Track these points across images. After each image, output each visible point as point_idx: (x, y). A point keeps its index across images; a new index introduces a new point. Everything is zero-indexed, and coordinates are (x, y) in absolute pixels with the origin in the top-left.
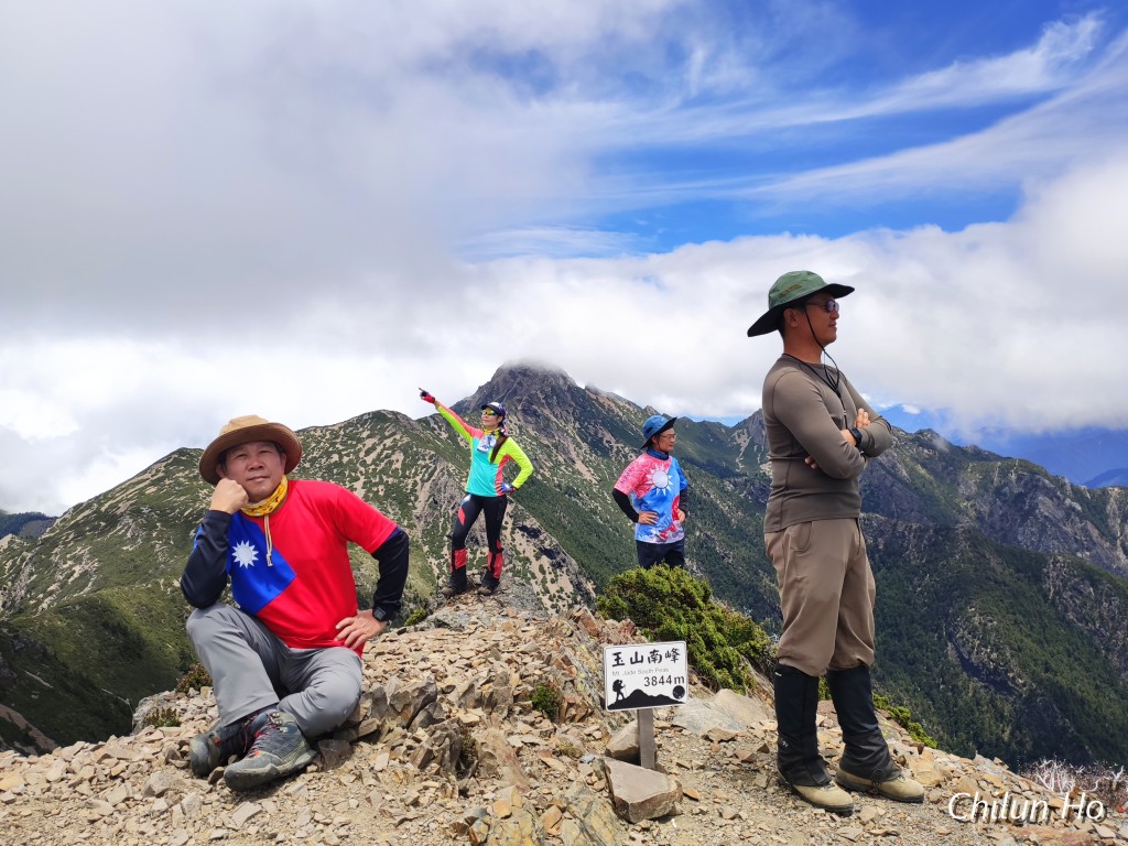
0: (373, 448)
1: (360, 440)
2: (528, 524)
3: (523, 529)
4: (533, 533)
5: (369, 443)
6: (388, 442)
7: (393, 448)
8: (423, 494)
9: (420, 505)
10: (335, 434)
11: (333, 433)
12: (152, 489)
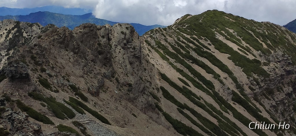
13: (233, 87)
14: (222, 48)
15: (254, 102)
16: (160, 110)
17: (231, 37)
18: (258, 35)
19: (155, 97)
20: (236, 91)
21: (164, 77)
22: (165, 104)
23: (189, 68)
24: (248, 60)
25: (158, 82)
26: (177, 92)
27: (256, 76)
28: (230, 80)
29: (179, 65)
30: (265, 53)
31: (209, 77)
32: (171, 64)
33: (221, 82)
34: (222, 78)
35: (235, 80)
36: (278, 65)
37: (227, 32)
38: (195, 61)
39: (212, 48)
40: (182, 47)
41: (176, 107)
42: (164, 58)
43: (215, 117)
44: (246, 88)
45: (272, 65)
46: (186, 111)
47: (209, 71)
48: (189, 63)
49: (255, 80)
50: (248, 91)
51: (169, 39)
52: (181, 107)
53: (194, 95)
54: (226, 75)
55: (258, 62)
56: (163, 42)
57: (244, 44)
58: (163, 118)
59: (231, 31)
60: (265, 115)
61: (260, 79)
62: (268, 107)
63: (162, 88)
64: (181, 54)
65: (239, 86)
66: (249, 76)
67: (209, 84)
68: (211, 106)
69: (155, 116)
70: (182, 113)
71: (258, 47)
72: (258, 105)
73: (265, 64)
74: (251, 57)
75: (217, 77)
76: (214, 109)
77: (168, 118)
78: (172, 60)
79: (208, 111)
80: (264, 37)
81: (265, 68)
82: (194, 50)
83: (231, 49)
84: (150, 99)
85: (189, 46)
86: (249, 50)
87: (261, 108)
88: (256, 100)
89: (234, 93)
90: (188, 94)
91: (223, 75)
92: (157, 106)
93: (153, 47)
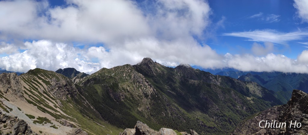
0: (126, 69)
1: (125, 68)
2: (147, 81)
3: (146, 81)
4: (147, 82)
5: (126, 68)
6: (128, 68)
7: (129, 69)
8: (133, 76)
9: (132, 77)
10: (122, 67)
11: (121, 67)
12: (100, 73)
13: (43, 89)
14: (40, 78)
15: (49, 93)
16: (24, 97)
17: (42, 76)
18: (49, 74)
19: (22, 93)
20: (44, 90)
21: (25, 87)
22: (25, 95)
23: (31, 84)
24: (46, 81)
25: (23, 89)
26: (28, 91)
27: (49, 85)
28: (42, 87)
29: (29, 84)
30: (51, 79)
31: (37, 87)
32: (26, 83)
33: (40, 88)
34: (40, 87)
35: (43, 87)
36: (54, 82)
37: (41, 74)
38: (33, 83)
39: (37, 78)
40: (30, 79)
41: (28, 96)
42: (25, 82)
43: (39, 98)
44: (46, 89)
45: (53, 82)
46: (31, 97)
47: (37, 85)
48: (31, 83)
49: (49, 87)
50: (47, 90)
51: (26, 77)
52: (30, 96)
53: (33, 92)
54: (41, 86)
55: (49, 82)
56: (24, 78)
57: (45, 77)
58: (25, 99)
59: (42, 74)
60: (52, 96)
61: (50, 86)
62: (52, 94)
63: (24, 91)
64: (29, 81)
65: (45, 89)
66: (47, 86)
67: (37, 89)
68: (38, 95)
69: (22, 99)
70: (30, 97)
71: (49, 78)
72: (50, 94)
73: (51, 82)
74: (47, 80)
75: (39, 87)
76: (38, 96)
77: (26, 99)
78: (27, 83)
79: (37, 96)
80: (50, 75)
81: (51, 83)
82: (33, 79)
83: (42, 79)
84: (21, 94)
85: (31, 78)
86: (47, 78)
87: (51, 94)
88: (49, 92)
89: (43, 91)
90: (31, 92)
91: (40, 86)
92: (23, 96)
93: (22, 79)
